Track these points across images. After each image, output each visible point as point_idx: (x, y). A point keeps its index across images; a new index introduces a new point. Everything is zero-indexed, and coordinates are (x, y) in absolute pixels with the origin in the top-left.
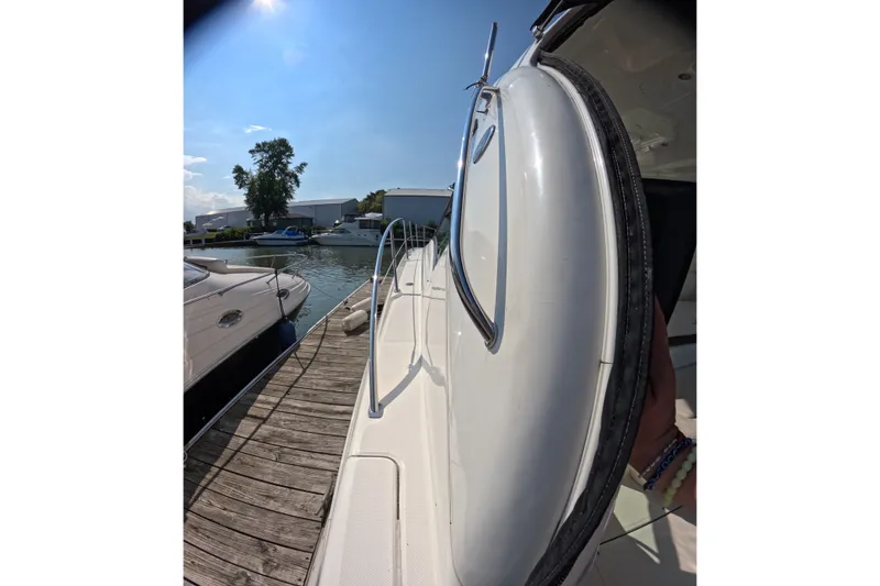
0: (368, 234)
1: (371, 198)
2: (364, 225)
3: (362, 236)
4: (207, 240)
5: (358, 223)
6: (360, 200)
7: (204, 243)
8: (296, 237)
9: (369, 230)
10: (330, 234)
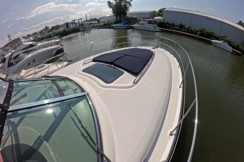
0: (151, 26)
1: (161, 11)
2: (155, 22)
3: (149, 27)
4: (99, 26)
6: (157, 11)
7: (98, 27)
8: (125, 26)
9: (151, 24)
10: (138, 25)
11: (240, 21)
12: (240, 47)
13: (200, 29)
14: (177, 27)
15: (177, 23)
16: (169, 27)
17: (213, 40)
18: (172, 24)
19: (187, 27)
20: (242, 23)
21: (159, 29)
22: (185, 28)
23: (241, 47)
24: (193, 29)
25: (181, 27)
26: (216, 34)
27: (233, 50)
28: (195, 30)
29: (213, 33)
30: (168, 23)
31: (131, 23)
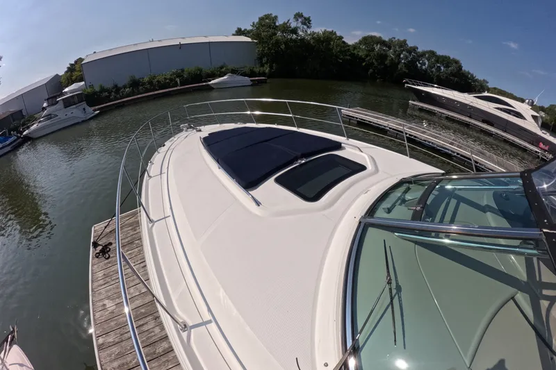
0: (74, 111)
1: (71, 69)
2: (68, 103)
3: (69, 115)
5: (61, 103)
6: (62, 73)
8: (8, 142)
9: (74, 106)
10: (40, 124)
11: (238, 28)
12: (255, 69)
13: (174, 73)
14: (127, 90)
15: (123, 80)
16: (109, 97)
17: (210, 81)
18: (113, 88)
19: (146, 79)
20: (243, 30)
21: (95, 110)
22: (144, 84)
23: (257, 70)
24: (161, 78)
25: (135, 84)
26: (207, 68)
27: (251, 81)
28: (166, 79)
29: (201, 70)
30: (103, 90)
31: (16, 129)
